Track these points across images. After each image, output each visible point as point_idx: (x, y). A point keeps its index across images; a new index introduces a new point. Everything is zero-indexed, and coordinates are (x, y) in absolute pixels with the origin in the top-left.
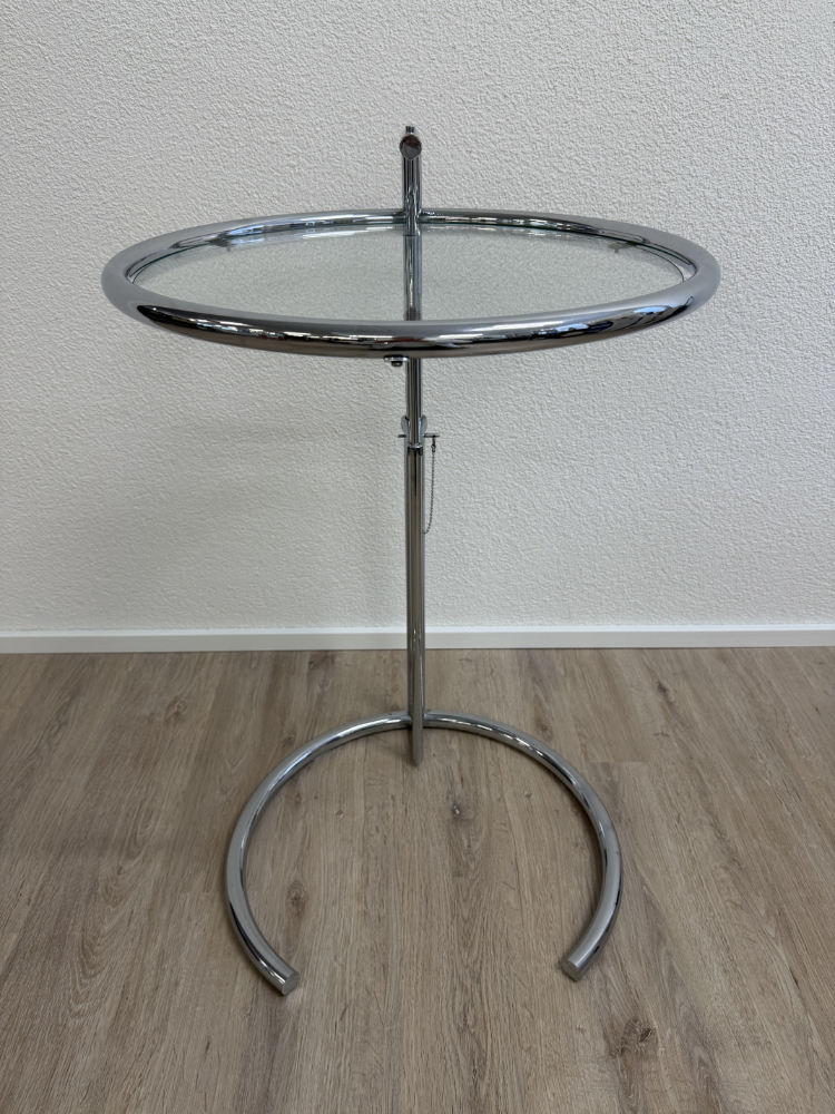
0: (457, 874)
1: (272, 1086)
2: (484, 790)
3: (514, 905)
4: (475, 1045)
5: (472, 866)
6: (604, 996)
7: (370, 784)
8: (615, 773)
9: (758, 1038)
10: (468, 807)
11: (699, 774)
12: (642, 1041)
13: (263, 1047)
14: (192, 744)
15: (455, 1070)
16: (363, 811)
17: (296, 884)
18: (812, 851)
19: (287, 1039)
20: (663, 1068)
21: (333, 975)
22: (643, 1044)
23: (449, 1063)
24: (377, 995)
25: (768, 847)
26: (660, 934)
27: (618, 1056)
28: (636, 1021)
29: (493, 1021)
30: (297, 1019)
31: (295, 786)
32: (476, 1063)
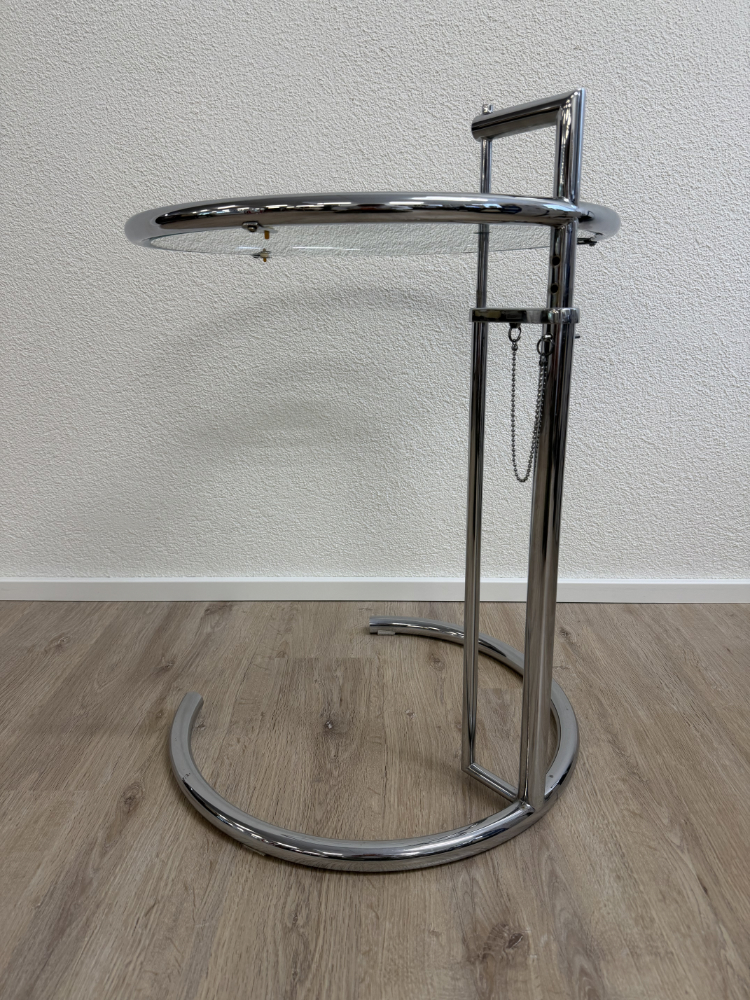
0: (317, 780)
1: (40, 983)
2: (363, 709)
3: (376, 808)
4: (302, 947)
5: (336, 773)
6: (468, 899)
7: (240, 703)
8: (508, 697)
9: (657, 948)
10: (343, 723)
11: (598, 699)
12: (509, 947)
13: (42, 941)
14: (65, 669)
15: (271, 972)
16: (227, 725)
17: (136, 785)
18: (724, 767)
19: (74, 934)
20: (533, 976)
21: (149, 871)
22: (511, 951)
23: (265, 964)
24: (196, 891)
25: (674, 763)
26: (542, 840)
27: (477, 963)
28: (504, 926)
29: (328, 922)
30: (94, 914)
31: (160, 704)
32: (299, 965)
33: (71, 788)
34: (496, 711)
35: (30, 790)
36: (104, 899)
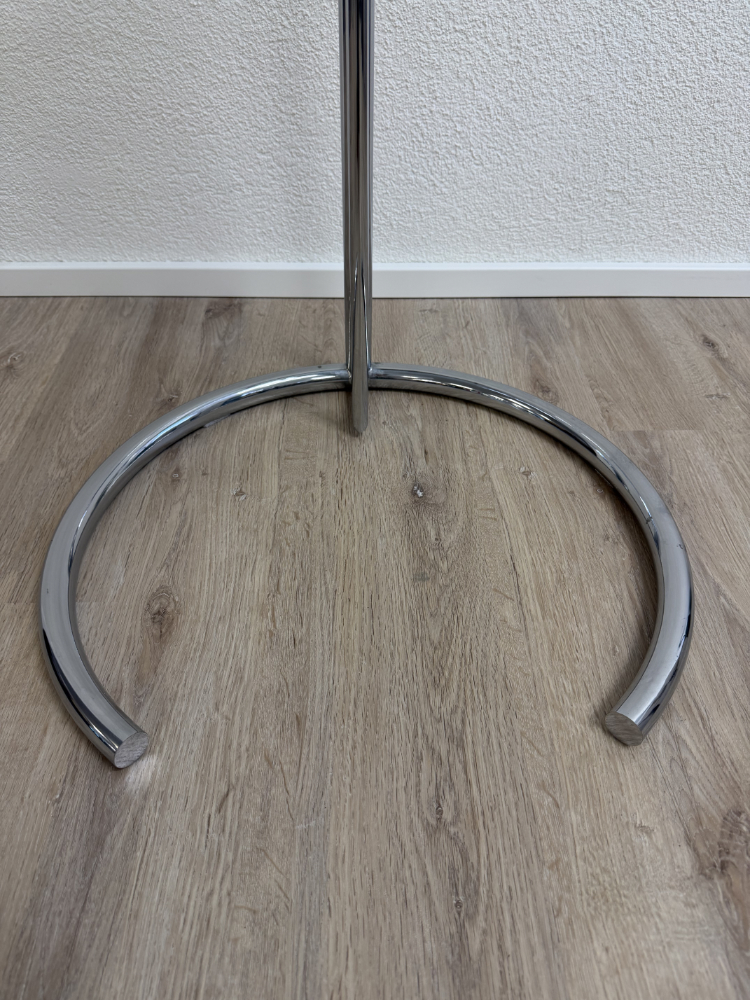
0: (420, 578)
1: (83, 934)
2: (459, 466)
3: (514, 623)
4: (458, 859)
5: (444, 566)
6: (677, 770)
7: (287, 458)
8: (656, 444)
10: (436, 487)
13: (74, 860)
14: (25, 404)
15: (423, 904)
16: (275, 492)
17: (163, 592)
19: (119, 845)
21: (210, 735)
23: (411, 889)
24: (285, 768)
27: (715, 876)
28: (739, 814)
29: (488, 814)
30: (142, 810)
32: (460, 890)
34: (646, 466)
35: (10, 601)
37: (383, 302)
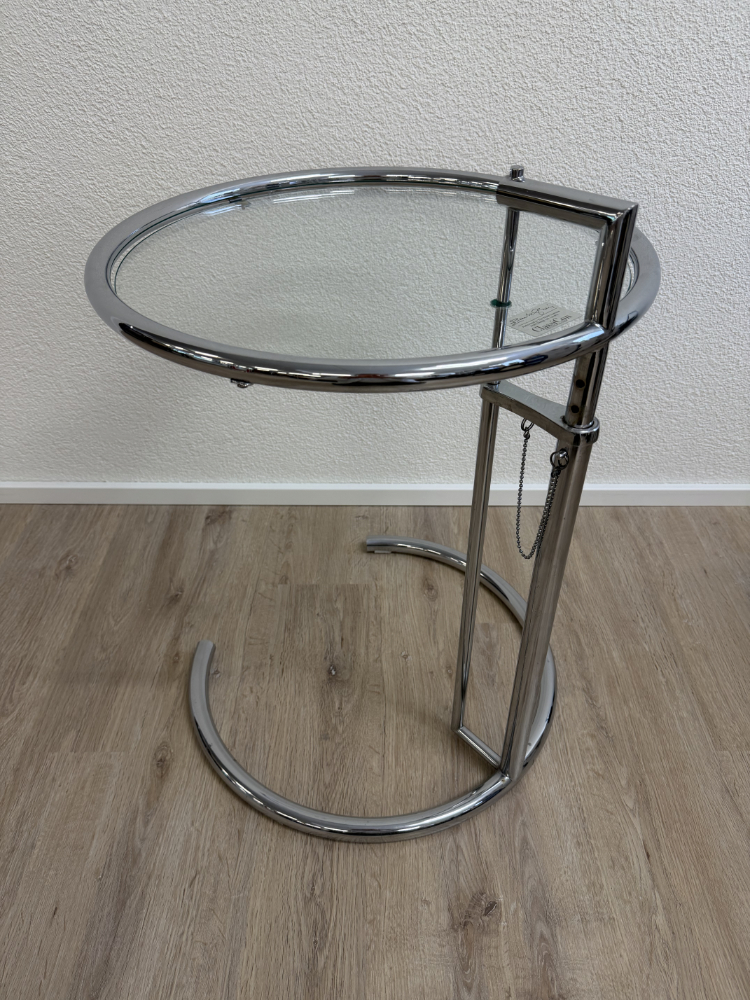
0: (325, 737)
1: (113, 954)
2: (362, 651)
3: (376, 770)
4: (319, 916)
5: (340, 729)
6: (453, 867)
7: (250, 644)
8: (494, 634)
9: (602, 913)
10: (345, 668)
11: (578, 637)
12: (485, 915)
13: (109, 914)
14: (79, 600)
15: (296, 941)
16: (239, 671)
17: (163, 746)
18: (681, 719)
19: (134, 905)
20: (503, 943)
21: (187, 840)
22: (486, 918)
23: (291, 933)
24: (229, 862)
25: (638, 715)
26: (518, 804)
27: (459, 930)
28: (482, 894)
29: (340, 891)
30: (147, 885)
31: (175, 645)
32: (318, 934)
33: (108, 750)
34: (484, 654)
35: (72, 751)
36: (153, 870)
37: (331, 509)
